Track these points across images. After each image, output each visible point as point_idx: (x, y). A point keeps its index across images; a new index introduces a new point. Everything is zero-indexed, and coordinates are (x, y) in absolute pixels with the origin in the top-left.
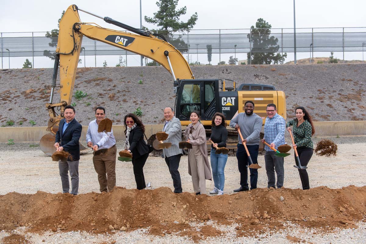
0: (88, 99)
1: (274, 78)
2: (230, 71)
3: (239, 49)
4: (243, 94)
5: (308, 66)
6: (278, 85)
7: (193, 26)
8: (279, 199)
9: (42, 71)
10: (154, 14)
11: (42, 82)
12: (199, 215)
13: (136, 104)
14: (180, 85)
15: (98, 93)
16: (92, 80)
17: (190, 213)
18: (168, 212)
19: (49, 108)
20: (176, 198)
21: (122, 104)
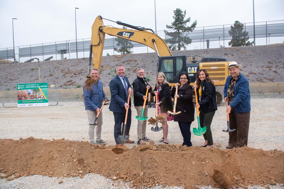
1: (238, 55)
2: (209, 52)
4: (203, 65)
6: (240, 60)
7: (194, 28)
10: (172, 23)
13: (147, 74)
15: (127, 68)
16: (125, 61)
19: (87, 77)
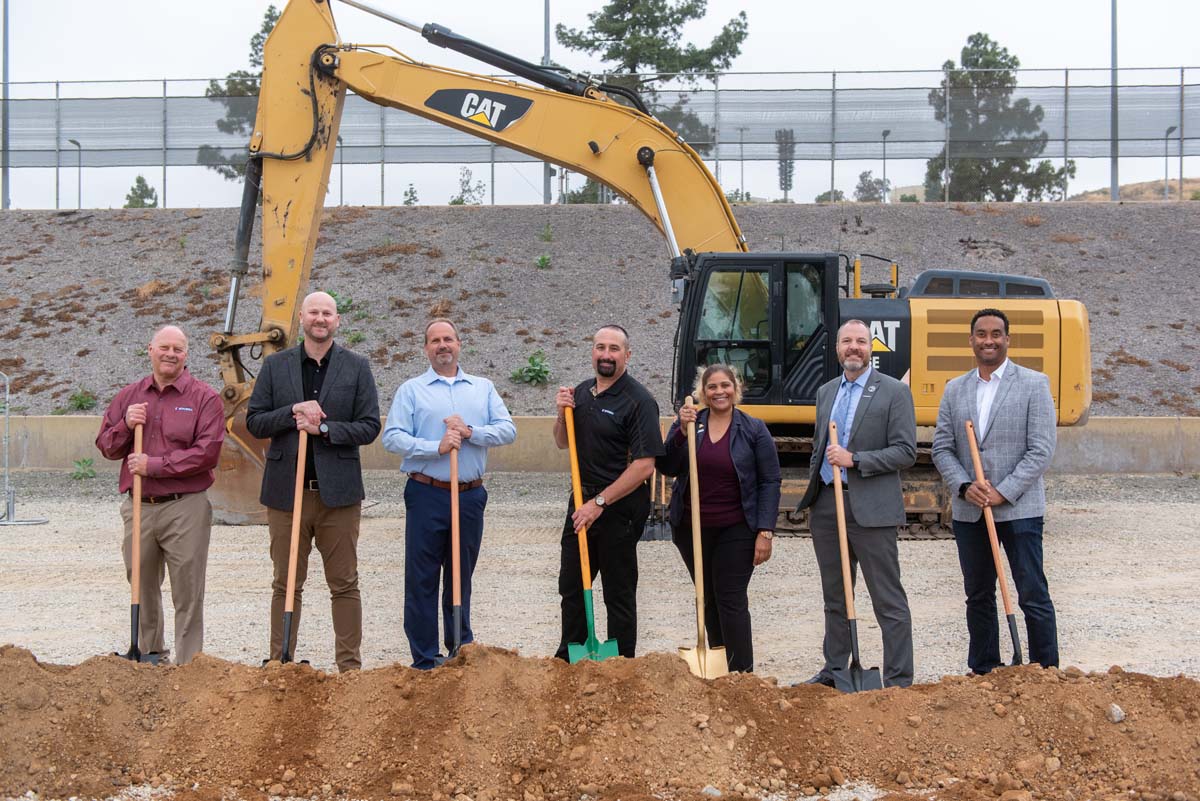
0: (357, 319)
1: (1034, 251)
2: (869, 224)
3: (904, 144)
4: (929, 311)
5: (1163, 209)
7: (731, 59)
8: (1105, 715)
9: (195, 217)
10: (591, 16)
11: (195, 258)
12: (796, 766)
13: (526, 341)
14: (695, 274)
15: (390, 299)
16: (370, 252)
17: (761, 757)
18: (678, 752)
19: (223, 348)
20: (707, 699)
21: (476, 339)
